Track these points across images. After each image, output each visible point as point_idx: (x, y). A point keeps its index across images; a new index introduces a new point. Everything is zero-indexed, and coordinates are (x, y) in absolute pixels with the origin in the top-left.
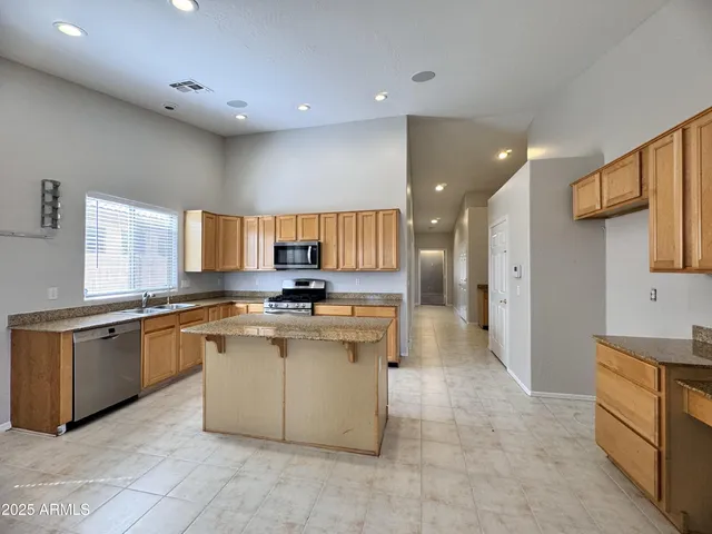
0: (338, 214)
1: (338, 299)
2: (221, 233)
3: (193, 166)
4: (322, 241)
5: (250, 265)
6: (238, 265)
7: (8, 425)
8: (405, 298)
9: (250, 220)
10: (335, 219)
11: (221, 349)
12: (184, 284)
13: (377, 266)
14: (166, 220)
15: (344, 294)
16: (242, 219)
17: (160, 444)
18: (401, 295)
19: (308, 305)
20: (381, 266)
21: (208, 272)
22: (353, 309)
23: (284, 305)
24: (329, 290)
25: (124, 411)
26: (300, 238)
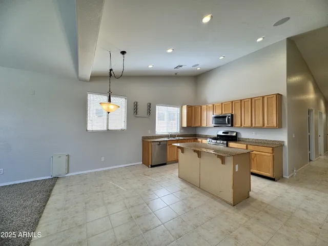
0: (241, 101)
1: (243, 141)
2: (193, 113)
3: (184, 90)
4: (233, 113)
5: (204, 125)
6: (199, 125)
7: (141, 163)
8: (286, 144)
9: (204, 107)
10: (240, 103)
11: (183, 152)
12: (182, 131)
13: (263, 125)
14: (176, 110)
15: (246, 139)
16: (201, 106)
17: (167, 176)
18: (283, 142)
19: (225, 142)
20: (266, 125)
21: (189, 127)
22: (247, 146)
23: (218, 142)
24: (239, 137)
25: (162, 167)
26: (223, 113)
